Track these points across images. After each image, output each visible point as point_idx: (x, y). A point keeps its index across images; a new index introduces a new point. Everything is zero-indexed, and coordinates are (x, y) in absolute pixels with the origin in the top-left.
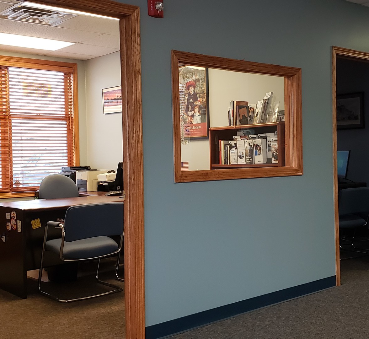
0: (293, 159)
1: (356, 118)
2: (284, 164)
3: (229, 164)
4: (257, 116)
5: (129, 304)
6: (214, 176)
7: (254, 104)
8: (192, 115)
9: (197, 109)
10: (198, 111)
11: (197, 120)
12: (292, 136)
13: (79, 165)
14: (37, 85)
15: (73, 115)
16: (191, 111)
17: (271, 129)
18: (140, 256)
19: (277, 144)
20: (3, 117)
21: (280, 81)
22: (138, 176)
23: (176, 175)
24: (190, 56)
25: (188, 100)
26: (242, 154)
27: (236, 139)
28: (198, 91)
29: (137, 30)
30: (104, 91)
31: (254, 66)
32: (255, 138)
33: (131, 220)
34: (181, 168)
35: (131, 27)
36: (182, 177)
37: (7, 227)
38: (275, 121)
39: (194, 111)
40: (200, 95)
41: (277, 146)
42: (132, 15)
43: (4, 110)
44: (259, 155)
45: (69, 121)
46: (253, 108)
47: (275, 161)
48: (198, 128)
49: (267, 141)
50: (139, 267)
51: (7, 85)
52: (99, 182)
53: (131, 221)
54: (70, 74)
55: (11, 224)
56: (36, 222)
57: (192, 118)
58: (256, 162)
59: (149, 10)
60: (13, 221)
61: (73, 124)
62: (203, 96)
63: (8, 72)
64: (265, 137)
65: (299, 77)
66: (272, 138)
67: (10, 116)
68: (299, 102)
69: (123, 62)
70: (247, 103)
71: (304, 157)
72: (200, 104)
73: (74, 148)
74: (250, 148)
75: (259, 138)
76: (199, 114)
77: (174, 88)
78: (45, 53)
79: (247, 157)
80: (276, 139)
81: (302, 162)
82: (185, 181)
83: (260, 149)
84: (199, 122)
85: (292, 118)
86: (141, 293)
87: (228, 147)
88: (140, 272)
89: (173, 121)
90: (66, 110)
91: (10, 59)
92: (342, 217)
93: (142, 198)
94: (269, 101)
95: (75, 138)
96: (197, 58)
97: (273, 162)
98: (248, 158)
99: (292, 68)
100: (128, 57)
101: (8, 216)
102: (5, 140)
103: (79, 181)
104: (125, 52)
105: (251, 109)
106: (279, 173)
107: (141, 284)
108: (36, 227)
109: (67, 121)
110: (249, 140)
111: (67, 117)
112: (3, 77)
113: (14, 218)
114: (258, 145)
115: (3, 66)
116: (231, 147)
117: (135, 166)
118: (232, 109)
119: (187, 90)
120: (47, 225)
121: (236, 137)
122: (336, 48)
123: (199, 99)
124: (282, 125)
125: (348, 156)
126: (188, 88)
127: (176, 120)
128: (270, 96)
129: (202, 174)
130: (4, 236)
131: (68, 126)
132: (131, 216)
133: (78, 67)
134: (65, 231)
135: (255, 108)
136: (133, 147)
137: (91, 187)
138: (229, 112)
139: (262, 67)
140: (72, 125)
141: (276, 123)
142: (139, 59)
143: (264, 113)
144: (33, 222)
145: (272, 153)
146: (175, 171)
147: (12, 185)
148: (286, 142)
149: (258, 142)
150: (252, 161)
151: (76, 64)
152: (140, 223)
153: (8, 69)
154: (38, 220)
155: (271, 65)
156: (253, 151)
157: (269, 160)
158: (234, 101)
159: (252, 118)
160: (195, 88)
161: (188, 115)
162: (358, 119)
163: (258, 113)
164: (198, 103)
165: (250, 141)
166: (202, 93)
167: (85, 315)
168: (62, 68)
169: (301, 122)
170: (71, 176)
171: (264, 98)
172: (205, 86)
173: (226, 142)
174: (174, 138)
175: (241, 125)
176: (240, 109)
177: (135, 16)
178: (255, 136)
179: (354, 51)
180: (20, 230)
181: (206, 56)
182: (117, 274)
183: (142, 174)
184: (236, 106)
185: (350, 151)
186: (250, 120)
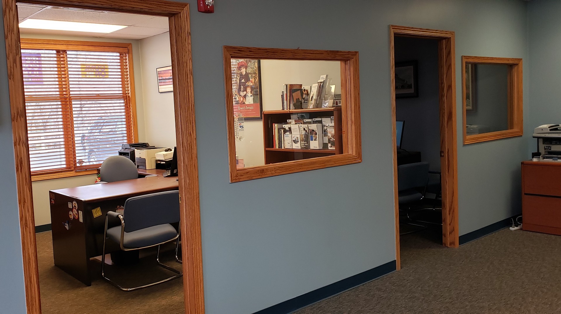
0: (351, 146)
1: (410, 87)
2: (341, 152)
3: (283, 148)
4: (312, 100)
5: (189, 308)
6: (270, 173)
7: (308, 86)
8: (244, 95)
9: (249, 90)
10: (251, 92)
11: (250, 100)
12: (349, 123)
13: (138, 141)
14: (94, 67)
15: (130, 94)
16: (243, 91)
17: (327, 114)
18: (198, 261)
19: (333, 130)
20: (63, 99)
21: (335, 66)
22: (193, 180)
23: (231, 175)
24: (242, 50)
25: (240, 80)
26: (296, 139)
27: (290, 123)
28: (250, 71)
29: (187, 28)
30: (158, 70)
31: (309, 54)
32: (309, 123)
33: (188, 224)
34: (236, 166)
35: (181, 26)
36: (237, 176)
37: (70, 215)
38: (331, 105)
39: (246, 91)
40: (252, 76)
41: (333, 132)
42: (181, 13)
43: (64, 93)
44: (315, 140)
45: (127, 100)
46: (307, 90)
47: (331, 147)
48: (251, 108)
49: (323, 126)
50: (197, 272)
51: (66, 68)
52: (157, 161)
53: (188, 226)
54: (126, 54)
55: (73, 212)
56: (97, 211)
57: (245, 99)
58: (312, 147)
59: (199, 6)
60: (75, 211)
61: (131, 103)
62: (254, 77)
63: (66, 56)
64: (320, 122)
65: (356, 60)
66: (329, 123)
67: (70, 98)
68: (357, 87)
69: (173, 62)
70: (301, 85)
71: (362, 144)
72: (252, 85)
73: (132, 126)
74: (305, 133)
75: (314, 122)
76: (252, 95)
77: (227, 86)
78: (100, 35)
79: (302, 142)
80: (333, 124)
81: (361, 148)
82: (241, 180)
83: (316, 134)
84: (252, 102)
85: (350, 103)
86: (200, 298)
87: (282, 131)
88: (199, 277)
89: (227, 119)
90: (123, 89)
91: (68, 43)
92: (401, 192)
93: (198, 202)
94: (324, 84)
95: (133, 116)
96: (250, 51)
97: (330, 148)
98: (304, 142)
99: (349, 52)
100: (179, 57)
101: (70, 206)
102: (67, 122)
103: (139, 159)
104: (176, 52)
105: (304, 91)
106: (337, 162)
107: (200, 289)
108: (97, 215)
109: (124, 100)
110: (304, 124)
111: (125, 95)
112: (62, 61)
113: (75, 208)
114: (313, 131)
115: (61, 50)
116: (285, 131)
117: (189, 170)
118: (285, 93)
119: (239, 70)
120: (107, 215)
121: (290, 121)
122: (394, 27)
123: (251, 79)
124: (339, 110)
125: (402, 126)
126: (239, 68)
127: (229, 118)
128: (325, 79)
129: (258, 171)
130: (67, 224)
131: (126, 104)
132: (187, 220)
133: (133, 47)
134: (124, 222)
135: (309, 91)
136: (187, 151)
137: (150, 165)
138: (282, 96)
139: (318, 54)
140: (129, 103)
141: (333, 108)
142: (190, 58)
143: (319, 97)
144: (94, 211)
145: (328, 139)
146: (230, 170)
147: (76, 164)
148: (344, 129)
149: (313, 127)
150: (307, 146)
151: (131, 44)
152: (197, 227)
153: (66, 53)
154: (99, 209)
155: (327, 51)
156: (309, 136)
157: (325, 145)
158: (287, 85)
159: (306, 101)
160: (247, 68)
161: (241, 95)
162: (412, 88)
163: (312, 96)
164: (250, 84)
165: (305, 126)
166: (255, 73)
167: (147, 307)
168: (118, 49)
169: (359, 108)
170: (130, 153)
171: (319, 81)
172: (257, 66)
173: (280, 126)
174: (228, 137)
175: (295, 109)
176: (294, 92)
177: (184, 13)
178: (310, 120)
179: (412, 28)
180: (81, 220)
181: (259, 49)
182: (176, 257)
183: (197, 178)
184: (290, 90)
185: (404, 121)
186: (304, 103)
